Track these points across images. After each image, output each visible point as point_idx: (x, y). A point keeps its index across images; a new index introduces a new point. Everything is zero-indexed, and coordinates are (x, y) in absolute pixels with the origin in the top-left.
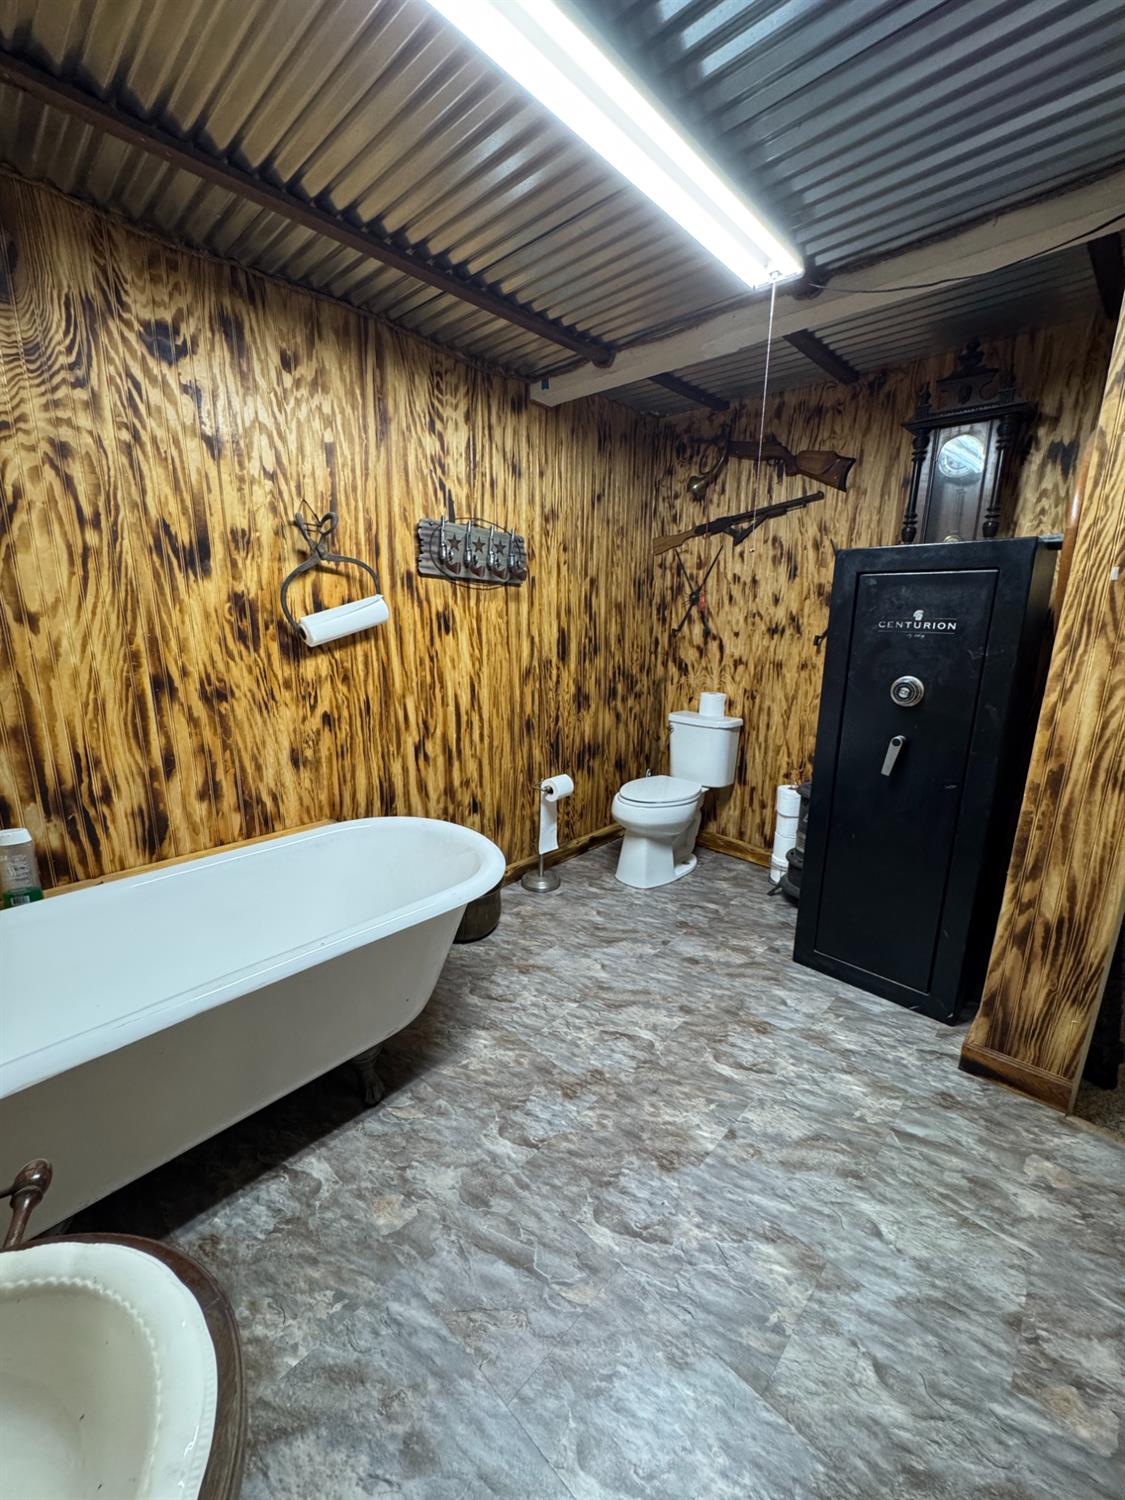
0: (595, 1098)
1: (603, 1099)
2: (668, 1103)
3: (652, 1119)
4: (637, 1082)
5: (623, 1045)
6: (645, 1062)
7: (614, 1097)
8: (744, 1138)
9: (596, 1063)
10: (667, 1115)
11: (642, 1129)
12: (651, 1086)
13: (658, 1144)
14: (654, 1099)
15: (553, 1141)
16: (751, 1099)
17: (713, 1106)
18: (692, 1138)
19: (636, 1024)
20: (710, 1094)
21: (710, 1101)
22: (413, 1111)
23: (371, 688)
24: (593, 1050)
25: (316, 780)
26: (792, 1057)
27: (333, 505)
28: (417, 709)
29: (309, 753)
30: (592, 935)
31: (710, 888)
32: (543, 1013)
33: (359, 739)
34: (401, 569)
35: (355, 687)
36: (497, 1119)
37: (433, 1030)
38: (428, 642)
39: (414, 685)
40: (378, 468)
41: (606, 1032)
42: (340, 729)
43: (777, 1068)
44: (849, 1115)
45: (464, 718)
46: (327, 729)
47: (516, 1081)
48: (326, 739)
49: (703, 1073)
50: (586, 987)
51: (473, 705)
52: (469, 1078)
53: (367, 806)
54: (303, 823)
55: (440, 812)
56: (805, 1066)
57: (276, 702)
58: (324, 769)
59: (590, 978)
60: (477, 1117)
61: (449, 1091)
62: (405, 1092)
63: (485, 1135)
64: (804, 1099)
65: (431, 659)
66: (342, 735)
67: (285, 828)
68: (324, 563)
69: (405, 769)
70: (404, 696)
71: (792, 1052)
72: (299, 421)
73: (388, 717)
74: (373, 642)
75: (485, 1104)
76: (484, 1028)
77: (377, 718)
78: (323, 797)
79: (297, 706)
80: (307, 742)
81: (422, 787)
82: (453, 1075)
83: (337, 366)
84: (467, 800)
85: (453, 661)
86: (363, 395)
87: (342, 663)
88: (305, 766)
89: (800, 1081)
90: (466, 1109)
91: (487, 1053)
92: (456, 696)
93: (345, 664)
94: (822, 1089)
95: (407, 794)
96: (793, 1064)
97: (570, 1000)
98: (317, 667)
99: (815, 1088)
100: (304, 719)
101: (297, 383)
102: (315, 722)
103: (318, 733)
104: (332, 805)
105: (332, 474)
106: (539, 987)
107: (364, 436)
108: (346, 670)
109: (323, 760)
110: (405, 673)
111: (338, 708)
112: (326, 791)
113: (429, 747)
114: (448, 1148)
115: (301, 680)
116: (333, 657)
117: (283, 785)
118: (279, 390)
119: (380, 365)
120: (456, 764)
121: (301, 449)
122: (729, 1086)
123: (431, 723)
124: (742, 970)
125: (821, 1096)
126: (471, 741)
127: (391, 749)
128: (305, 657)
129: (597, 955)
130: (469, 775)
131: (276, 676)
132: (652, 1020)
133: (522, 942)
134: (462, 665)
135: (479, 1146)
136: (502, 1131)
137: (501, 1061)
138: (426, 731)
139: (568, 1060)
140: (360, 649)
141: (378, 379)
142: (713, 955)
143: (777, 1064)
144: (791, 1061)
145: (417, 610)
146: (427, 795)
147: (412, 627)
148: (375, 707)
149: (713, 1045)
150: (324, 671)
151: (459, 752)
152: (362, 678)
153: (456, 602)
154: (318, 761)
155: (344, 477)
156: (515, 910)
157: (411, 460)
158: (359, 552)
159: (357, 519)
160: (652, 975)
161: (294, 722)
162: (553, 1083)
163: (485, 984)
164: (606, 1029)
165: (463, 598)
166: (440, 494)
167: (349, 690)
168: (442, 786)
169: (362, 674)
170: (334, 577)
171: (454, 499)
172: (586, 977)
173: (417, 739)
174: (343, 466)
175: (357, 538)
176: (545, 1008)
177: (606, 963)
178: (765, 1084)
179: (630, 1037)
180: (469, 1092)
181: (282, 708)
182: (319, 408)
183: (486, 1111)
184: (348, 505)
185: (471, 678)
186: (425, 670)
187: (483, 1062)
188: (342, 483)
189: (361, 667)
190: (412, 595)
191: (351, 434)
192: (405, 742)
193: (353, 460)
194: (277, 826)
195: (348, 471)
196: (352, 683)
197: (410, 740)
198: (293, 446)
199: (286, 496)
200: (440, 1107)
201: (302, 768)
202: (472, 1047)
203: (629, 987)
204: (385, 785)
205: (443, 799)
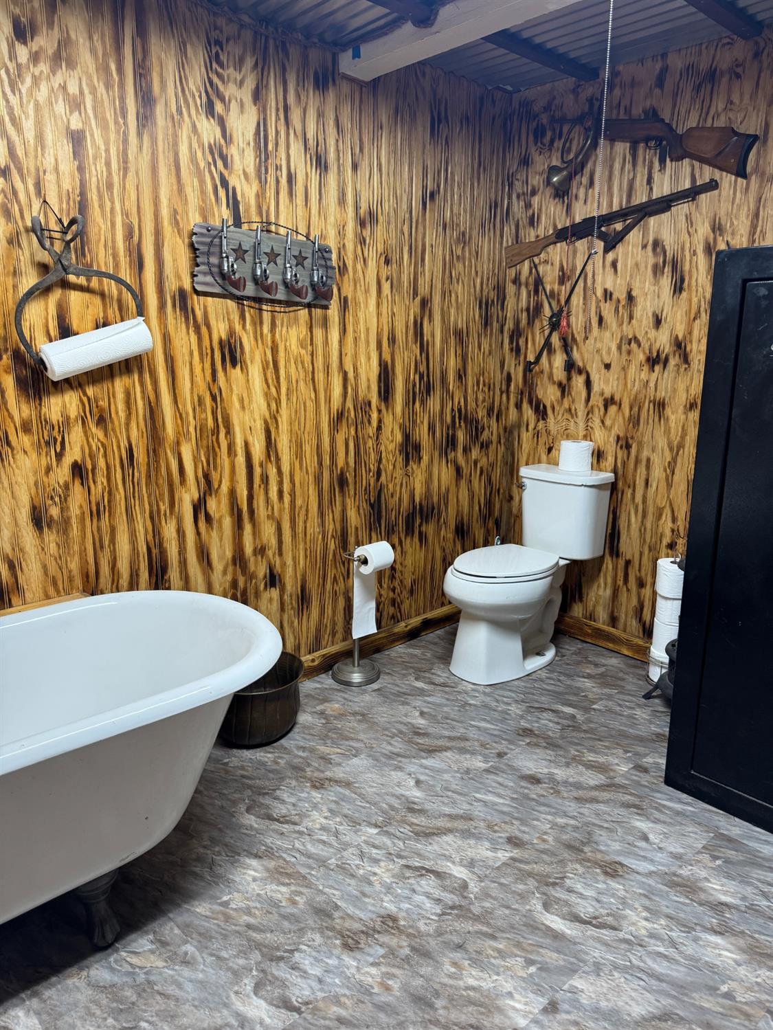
0: (381, 951)
1: (392, 952)
2: (475, 963)
3: (451, 982)
4: (439, 933)
5: (428, 884)
6: (452, 908)
7: (407, 951)
8: (568, 1012)
9: (390, 906)
10: (472, 978)
11: (437, 994)
12: (456, 939)
13: (454, 1015)
14: (457, 956)
15: (321, 1005)
16: (584, 962)
17: (532, 969)
18: (500, 1010)
19: (448, 858)
20: (531, 952)
21: (530, 962)
22: (152, 957)
23: (134, 433)
24: (389, 889)
25: (65, 544)
26: (647, 909)
27: (83, 206)
28: (196, 460)
29: (54, 512)
30: (410, 742)
31: (570, 687)
32: (332, 840)
33: (120, 495)
34: (171, 286)
35: (113, 430)
36: (255, 973)
37: (194, 856)
38: (209, 378)
39: (192, 429)
40: (140, 161)
41: (408, 867)
42: (94, 482)
43: (624, 924)
44: (713, 990)
45: (257, 471)
46: (77, 482)
47: (286, 924)
48: (77, 496)
49: (526, 925)
50: (392, 808)
51: (269, 456)
52: (227, 918)
53: (131, 576)
54: (48, 597)
55: (227, 585)
56: (663, 922)
57: (12, 449)
58: (75, 530)
59: (398, 797)
60: (229, 969)
61: (200, 934)
62: (147, 933)
63: (237, 993)
64: (655, 966)
65: (214, 398)
66: (98, 489)
67: (25, 603)
68: (72, 278)
69: (180, 532)
70: (178, 443)
71: (647, 903)
72: (37, 105)
73: (157, 469)
74: (136, 377)
75: (243, 953)
76: (257, 856)
77: (143, 469)
78: (74, 565)
79: (39, 454)
80: (52, 498)
81: (204, 555)
82: (208, 913)
83: (86, 35)
84: (262, 571)
85: (242, 401)
86: (120, 70)
87: (96, 401)
88: (49, 527)
89: (652, 941)
90: (219, 958)
91: (255, 888)
92: (246, 444)
93: (101, 403)
94: (681, 952)
95: (183, 563)
96: (646, 919)
97: (370, 824)
98: (64, 406)
99: (671, 952)
100: (48, 470)
101: (35, 58)
102: (63, 473)
103: (66, 487)
104: (86, 576)
105: (81, 169)
106: (333, 806)
107: (121, 121)
108: (101, 410)
109: (74, 520)
110: (180, 416)
111: (92, 456)
112: (77, 558)
113: (212, 505)
114: (187, 1006)
115: (44, 422)
116: (85, 394)
117: (21, 550)
118: (11, 66)
119: (141, 32)
120: (248, 528)
121: (40, 137)
122: (556, 944)
123: (215, 476)
124: (595, 794)
125: (677, 962)
126: (267, 500)
127: (162, 508)
128: (49, 394)
129: (413, 768)
130: (265, 541)
131: (11, 417)
132: (471, 853)
133: (322, 748)
134: (254, 405)
135: (226, 1005)
136: (258, 988)
137: (271, 899)
138: (208, 485)
139: (355, 900)
140: (119, 385)
141: (139, 50)
142: (560, 773)
143: (625, 917)
144: (645, 914)
145: (193, 338)
146: (209, 564)
147: (187, 358)
148: (140, 456)
149: (545, 889)
150: (73, 410)
151: (252, 512)
152: (123, 420)
153: (244, 327)
154: (66, 522)
155: (96, 173)
156: (319, 708)
157: (184, 149)
158: (117, 265)
159: (113, 224)
160: (478, 795)
161: (35, 473)
162: (332, 929)
163: (267, 801)
164: (410, 863)
165: (254, 323)
166: (222, 193)
167: (106, 435)
168: (229, 554)
169: (122, 415)
170: (87, 296)
171: (239, 198)
172: (393, 795)
173: (196, 496)
174: (95, 158)
175: (114, 248)
176: (337, 834)
177: (422, 778)
178: (606, 944)
179: (438, 874)
180: (225, 937)
181: (20, 456)
182: (64, 88)
183: (241, 962)
184: (101, 206)
185: (266, 422)
186: (205, 411)
187: (247, 899)
188: (94, 179)
189: (121, 406)
190: (187, 319)
191: (104, 119)
192: (181, 500)
193: (107, 151)
194: (15, 600)
195: (101, 166)
196: (110, 426)
197: (187, 497)
198: (30, 135)
199: (22, 196)
200: (186, 953)
201: (46, 529)
202: (237, 879)
203: (447, 810)
204: (155, 551)
205: (230, 569)
